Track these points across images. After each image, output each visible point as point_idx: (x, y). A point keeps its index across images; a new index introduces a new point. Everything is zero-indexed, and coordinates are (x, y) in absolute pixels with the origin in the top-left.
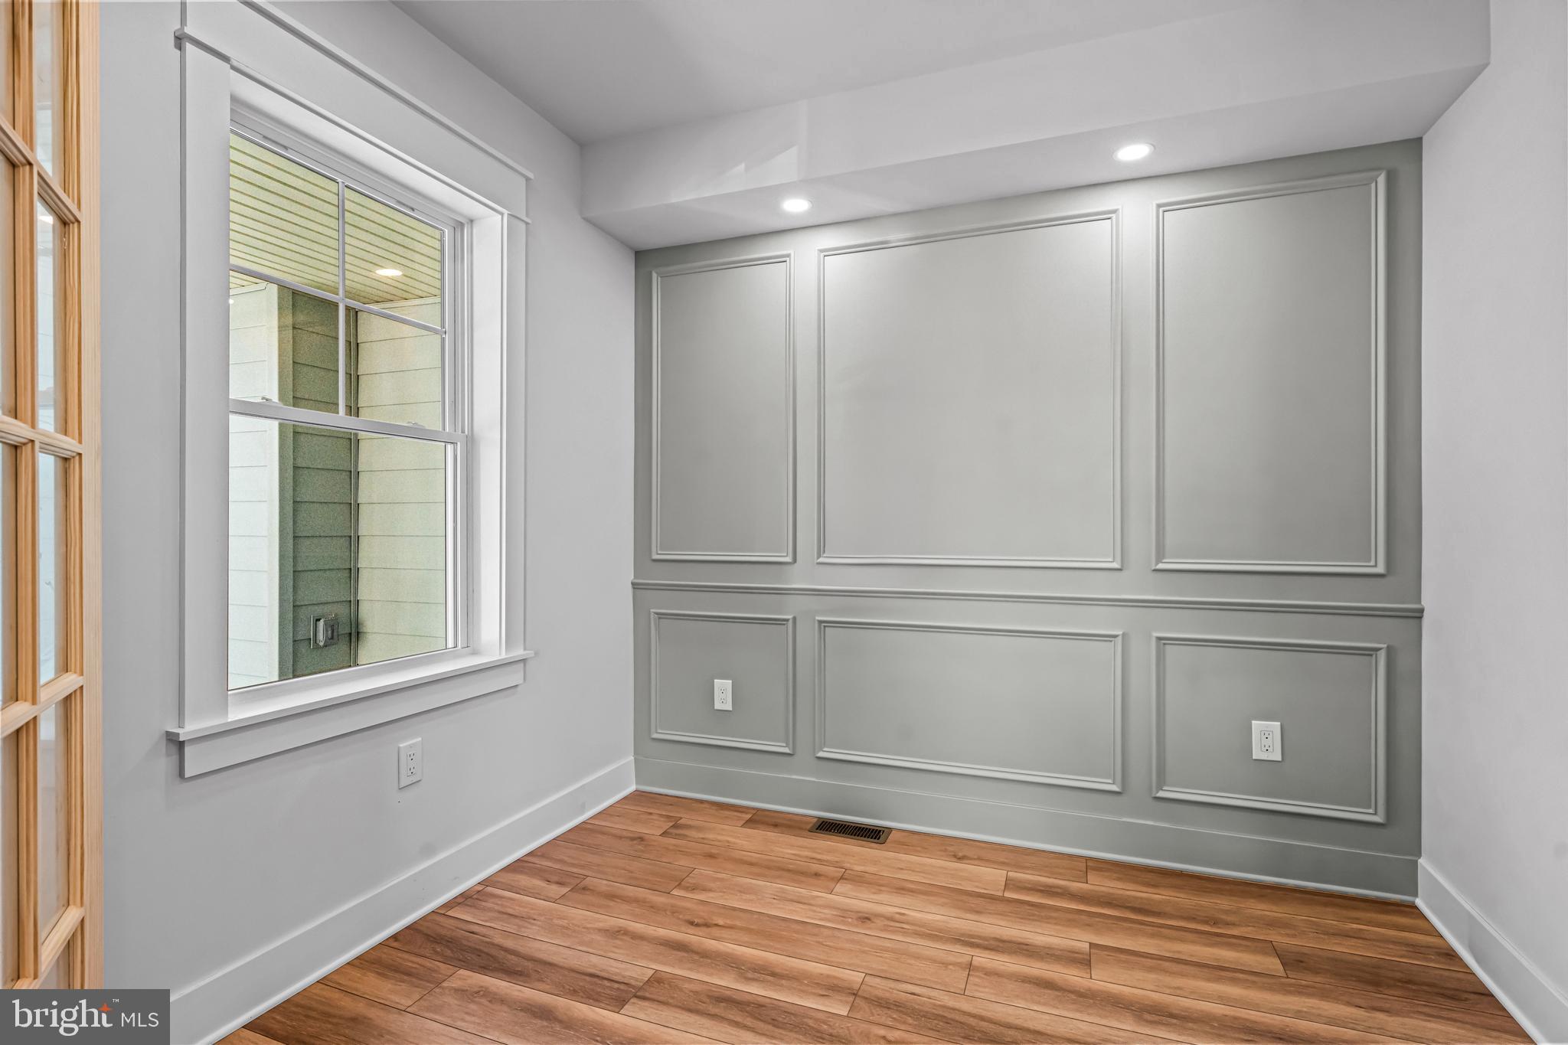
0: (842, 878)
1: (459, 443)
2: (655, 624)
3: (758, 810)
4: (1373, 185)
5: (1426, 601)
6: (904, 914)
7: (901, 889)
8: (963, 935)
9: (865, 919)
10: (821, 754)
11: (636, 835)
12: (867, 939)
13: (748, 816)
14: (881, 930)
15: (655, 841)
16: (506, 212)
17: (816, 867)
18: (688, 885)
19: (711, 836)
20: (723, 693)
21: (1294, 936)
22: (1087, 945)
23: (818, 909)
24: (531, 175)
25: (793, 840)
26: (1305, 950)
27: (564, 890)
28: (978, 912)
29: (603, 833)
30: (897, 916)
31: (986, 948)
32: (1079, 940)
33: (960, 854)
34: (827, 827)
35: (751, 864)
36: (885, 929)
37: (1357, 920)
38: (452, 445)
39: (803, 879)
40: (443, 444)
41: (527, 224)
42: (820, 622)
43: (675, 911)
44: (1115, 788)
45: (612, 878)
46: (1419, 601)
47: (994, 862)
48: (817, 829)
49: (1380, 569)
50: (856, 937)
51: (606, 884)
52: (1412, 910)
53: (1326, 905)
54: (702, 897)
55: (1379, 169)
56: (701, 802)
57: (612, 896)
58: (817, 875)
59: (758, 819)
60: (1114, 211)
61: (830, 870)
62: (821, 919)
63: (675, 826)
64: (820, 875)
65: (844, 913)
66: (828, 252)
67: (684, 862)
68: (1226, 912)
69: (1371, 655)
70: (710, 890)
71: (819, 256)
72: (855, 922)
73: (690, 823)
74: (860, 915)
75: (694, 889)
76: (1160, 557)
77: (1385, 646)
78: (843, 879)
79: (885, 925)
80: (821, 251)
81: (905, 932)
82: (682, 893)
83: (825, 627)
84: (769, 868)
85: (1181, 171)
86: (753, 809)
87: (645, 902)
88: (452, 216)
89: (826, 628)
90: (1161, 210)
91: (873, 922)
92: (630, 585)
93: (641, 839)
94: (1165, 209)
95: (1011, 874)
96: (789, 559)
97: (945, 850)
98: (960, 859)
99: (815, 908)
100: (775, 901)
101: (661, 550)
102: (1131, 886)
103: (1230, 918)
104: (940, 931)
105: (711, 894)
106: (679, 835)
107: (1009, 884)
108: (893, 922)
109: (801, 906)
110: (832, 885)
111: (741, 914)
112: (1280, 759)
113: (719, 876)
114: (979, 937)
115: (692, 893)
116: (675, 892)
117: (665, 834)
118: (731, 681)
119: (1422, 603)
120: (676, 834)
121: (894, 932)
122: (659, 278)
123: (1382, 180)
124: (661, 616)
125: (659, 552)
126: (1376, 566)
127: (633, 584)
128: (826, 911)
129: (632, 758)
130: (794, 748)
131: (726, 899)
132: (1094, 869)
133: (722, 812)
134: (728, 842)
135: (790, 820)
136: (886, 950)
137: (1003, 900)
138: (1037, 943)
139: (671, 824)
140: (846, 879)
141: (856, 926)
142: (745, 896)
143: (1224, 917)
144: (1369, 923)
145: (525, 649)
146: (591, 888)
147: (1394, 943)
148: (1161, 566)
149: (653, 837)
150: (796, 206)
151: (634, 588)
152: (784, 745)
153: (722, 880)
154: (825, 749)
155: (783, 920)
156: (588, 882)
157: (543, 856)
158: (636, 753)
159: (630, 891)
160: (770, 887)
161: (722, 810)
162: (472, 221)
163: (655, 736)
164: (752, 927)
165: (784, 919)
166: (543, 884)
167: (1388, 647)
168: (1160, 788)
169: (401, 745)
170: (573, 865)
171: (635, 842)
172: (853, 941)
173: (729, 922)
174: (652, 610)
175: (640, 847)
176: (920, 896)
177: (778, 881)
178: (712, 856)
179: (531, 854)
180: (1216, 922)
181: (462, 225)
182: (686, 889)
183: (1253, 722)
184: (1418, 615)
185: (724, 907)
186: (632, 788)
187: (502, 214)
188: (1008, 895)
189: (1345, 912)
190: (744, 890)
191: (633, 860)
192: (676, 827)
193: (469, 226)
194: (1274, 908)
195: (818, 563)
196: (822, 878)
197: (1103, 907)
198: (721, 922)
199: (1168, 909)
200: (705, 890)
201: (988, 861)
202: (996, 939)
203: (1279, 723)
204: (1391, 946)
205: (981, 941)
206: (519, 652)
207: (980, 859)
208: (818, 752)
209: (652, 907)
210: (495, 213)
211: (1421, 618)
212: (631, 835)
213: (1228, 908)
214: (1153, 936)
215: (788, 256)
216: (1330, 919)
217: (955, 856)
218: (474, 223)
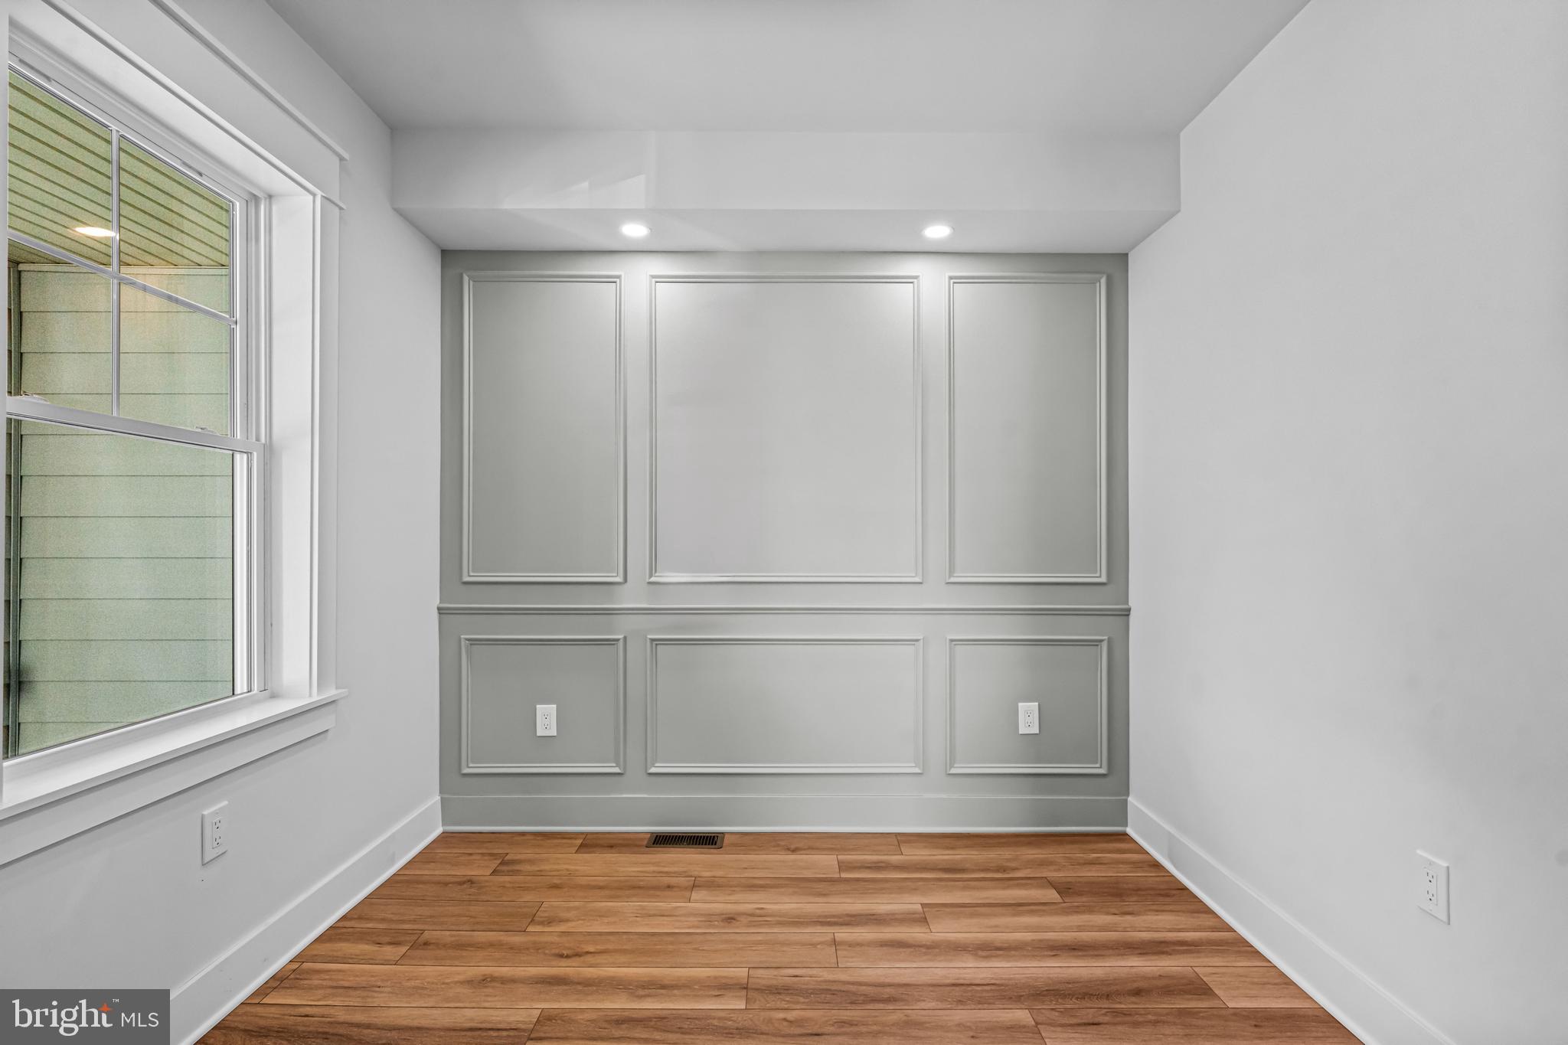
0: (694, 886)
1: (255, 453)
2: (467, 652)
3: (587, 834)
4: (1098, 284)
5: (1133, 602)
6: (762, 909)
7: (752, 886)
8: (819, 916)
9: (730, 919)
10: (653, 770)
11: (465, 879)
12: (739, 938)
13: (579, 842)
14: (748, 926)
15: (487, 881)
16: (319, 193)
17: (667, 880)
18: (541, 919)
19: (547, 867)
20: (547, 719)
21: (1059, 870)
22: (919, 906)
23: (683, 919)
24: (346, 155)
25: (633, 858)
26: (1069, 880)
27: (404, 949)
28: (825, 895)
29: (424, 883)
30: (758, 911)
31: (842, 924)
32: (912, 903)
33: (793, 847)
34: (662, 840)
35: (601, 888)
36: (750, 925)
37: (1094, 851)
38: (245, 456)
39: (658, 893)
40: (231, 452)
41: (341, 208)
42: (653, 640)
43: (537, 948)
44: (917, 770)
45: (454, 927)
46: (1127, 602)
47: (824, 849)
48: (654, 844)
49: (1103, 579)
50: (725, 937)
51: (449, 935)
52: (1123, 837)
53: (1072, 843)
54: (562, 928)
55: (1104, 273)
56: (523, 834)
57: (460, 946)
58: (669, 887)
59: (590, 843)
60: (916, 277)
61: (682, 881)
62: (689, 928)
63: (502, 863)
64: (673, 887)
65: (709, 918)
66: (659, 279)
67: (528, 897)
68: (1008, 860)
69: (1097, 645)
70: (567, 920)
71: (651, 282)
72: (722, 924)
73: (518, 857)
74: (724, 916)
75: (549, 923)
76: (951, 573)
77: (1106, 638)
78: (696, 886)
79: (750, 921)
80: (653, 277)
81: (768, 924)
82: (539, 928)
83: (656, 644)
84: (620, 888)
85: (967, 252)
86: (582, 833)
87: (502, 945)
88: (248, 188)
89: (658, 647)
90: (952, 281)
91: (738, 921)
92: (436, 610)
93: (471, 882)
94: (955, 281)
95: (840, 857)
96: (619, 579)
97: (778, 845)
98: (794, 851)
99: (679, 918)
100: (638, 919)
101: (473, 572)
102: (935, 852)
103: (1013, 865)
104: (798, 917)
105: (570, 924)
106: (512, 871)
107: (843, 866)
108: (758, 918)
109: (665, 918)
110: (687, 894)
111: (611, 938)
112: (1038, 732)
113: (572, 904)
114: (834, 916)
115: (551, 926)
116: (530, 929)
117: (495, 872)
118: (555, 706)
119: (1130, 604)
120: (508, 871)
121: (760, 926)
122: (471, 283)
123: (1103, 281)
124: (473, 642)
125: (472, 574)
126: (1100, 577)
127: (439, 609)
128: (691, 919)
129: (438, 798)
130: (625, 768)
131: (587, 926)
132: (905, 842)
133: (549, 841)
134: (568, 870)
135: (624, 839)
136: (760, 943)
137: (840, 880)
138: (879, 912)
139: (499, 862)
140: (699, 886)
141: (724, 927)
142: (606, 920)
143: (1008, 864)
144: (1102, 851)
145: (337, 688)
146: (434, 941)
147: (1123, 863)
148: (952, 580)
149: (482, 878)
150: (635, 231)
151: (440, 613)
152: (614, 765)
153: (577, 908)
154: (657, 765)
155: (652, 935)
156: (427, 935)
157: (360, 918)
158: (441, 792)
159: (481, 936)
160: (630, 905)
161: (548, 839)
162: (270, 197)
163: (466, 771)
164: (625, 947)
165: (654, 934)
166: (375, 948)
167: (1109, 639)
168: (951, 767)
169: (206, 813)
170: (403, 922)
171: (465, 886)
172: (726, 942)
173: (600, 947)
174: (462, 636)
175: (473, 890)
176: (773, 890)
177: (634, 899)
178: (556, 887)
179: (344, 918)
180: (1004, 870)
181: (256, 198)
182: (541, 923)
183: (1020, 704)
184: (1126, 613)
185: (589, 934)
186: (439, 830)
187: (314, 195)
188: (844, 875)
189: (1085, 846)
190: (601, 915)
191: (470, 905)
192: (505, 865)
193: (268, 203)
194: (1040, 851)
195: (649, 583)
196: (675, 889)
197: (921, 872)
198: (591, 949)
199: (968, 866)
200: (562, 921)
201: (818, 849)
202: (848, 915)
203: (1037, 704)
204: (1121, 866)
205: (836, 920)
206: (331, 693)
207: (811, 848)
208: (650, 768)
209: (511, 948)
210: (306, 192)
211: (1128, 615)
212: (459, 880)
213: (1010, 857)
214: (965, 888)
215: (619, 277)
216: (1077, 853)
217: (788, 849)
218: (273, 200)
